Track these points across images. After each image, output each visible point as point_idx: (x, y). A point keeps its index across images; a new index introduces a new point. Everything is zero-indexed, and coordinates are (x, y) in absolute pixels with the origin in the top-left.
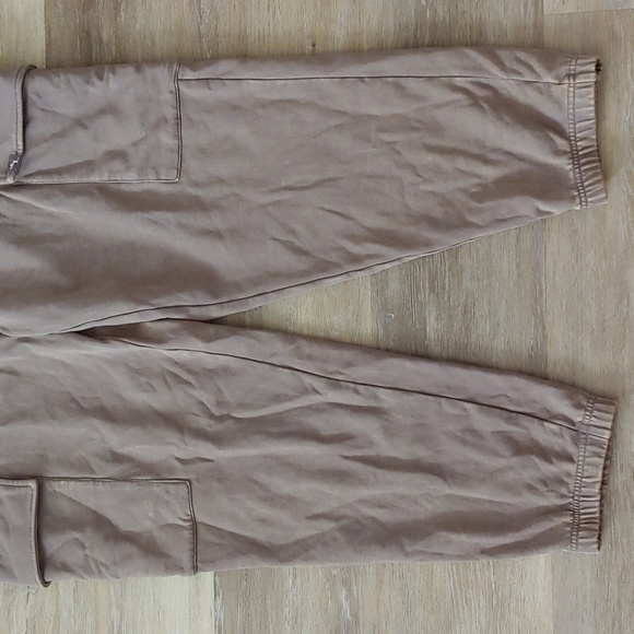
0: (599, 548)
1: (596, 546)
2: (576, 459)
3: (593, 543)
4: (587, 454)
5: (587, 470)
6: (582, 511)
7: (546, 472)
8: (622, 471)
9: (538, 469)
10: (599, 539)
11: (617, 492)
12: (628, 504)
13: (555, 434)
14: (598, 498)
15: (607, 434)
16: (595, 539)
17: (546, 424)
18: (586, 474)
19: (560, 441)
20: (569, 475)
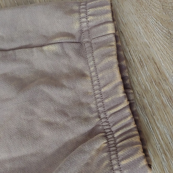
0: (150, 166)
1: (144, 163)
2: (87, 73)
3: (139, 160)
4: (97, 61)
5: (103, 78)
6: (114, 129)
7: (62, 101)
8: (142, 66)
9: (51, 100)
10: (145, 151)
11: (146, 91)
12: (165, 99)
13: (56, 54)
14: (126, 103)
15: (110, 29)
16: (140, 154)
17: (45, 48)
18: (102, 82)
19: (65, 61)
20: (86, 94)
